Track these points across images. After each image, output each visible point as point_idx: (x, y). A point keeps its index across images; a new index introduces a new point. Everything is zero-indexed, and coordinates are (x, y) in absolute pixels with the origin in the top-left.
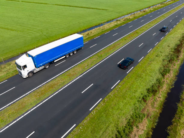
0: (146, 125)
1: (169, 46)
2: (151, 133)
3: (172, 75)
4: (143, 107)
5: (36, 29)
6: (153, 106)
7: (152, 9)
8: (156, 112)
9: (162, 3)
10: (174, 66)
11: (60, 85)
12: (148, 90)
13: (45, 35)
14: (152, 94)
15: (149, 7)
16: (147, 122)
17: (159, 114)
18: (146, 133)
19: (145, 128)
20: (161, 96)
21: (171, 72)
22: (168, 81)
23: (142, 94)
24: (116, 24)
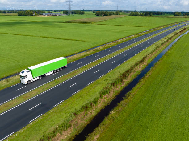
0: (71, 132)
1: (119, 72)
2: (73, 139)
3: (111, 95)
4: (72, 120)
5: (14, 59)
6: (82, 119)
7: (124, 40)
8: (84, 123)
10: (117, 88)
12: (82, 107)
13: (20, 65)
14: (85, 110)
15: (123, 38)
16: (72, 131)
17: (86, 125)
18: (69, 138)
19: (69, 134)
20: (93, 112)
21: (112, 93)
22: (105, 100)
23: (76, 110)
24: (85, 54)
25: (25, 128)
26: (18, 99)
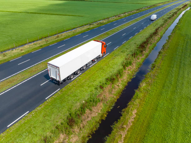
0: (101, 109)
1: (135, 44)
2: (106, 116)
3: (135, 67)
4: (99, 93)
5: (5, 35)
6: (110, 93)
7: (127, 15)
8: (113, 97)
9: (137, 10)
10: (138, 59)
11: (19, 80)
12: (107, 79)
13: (14, 40)
14: (110, 83)
15: (125, 13)
16: (103, 106)
17: (116, 99)
18: (100, 115)
19: (99, 111)
20: (121, 85)
21: (134, 64)
22: (129, 72)
23: (100, 83)
24: (88, 27)
25: (42, 106)
26: (24, 74)
